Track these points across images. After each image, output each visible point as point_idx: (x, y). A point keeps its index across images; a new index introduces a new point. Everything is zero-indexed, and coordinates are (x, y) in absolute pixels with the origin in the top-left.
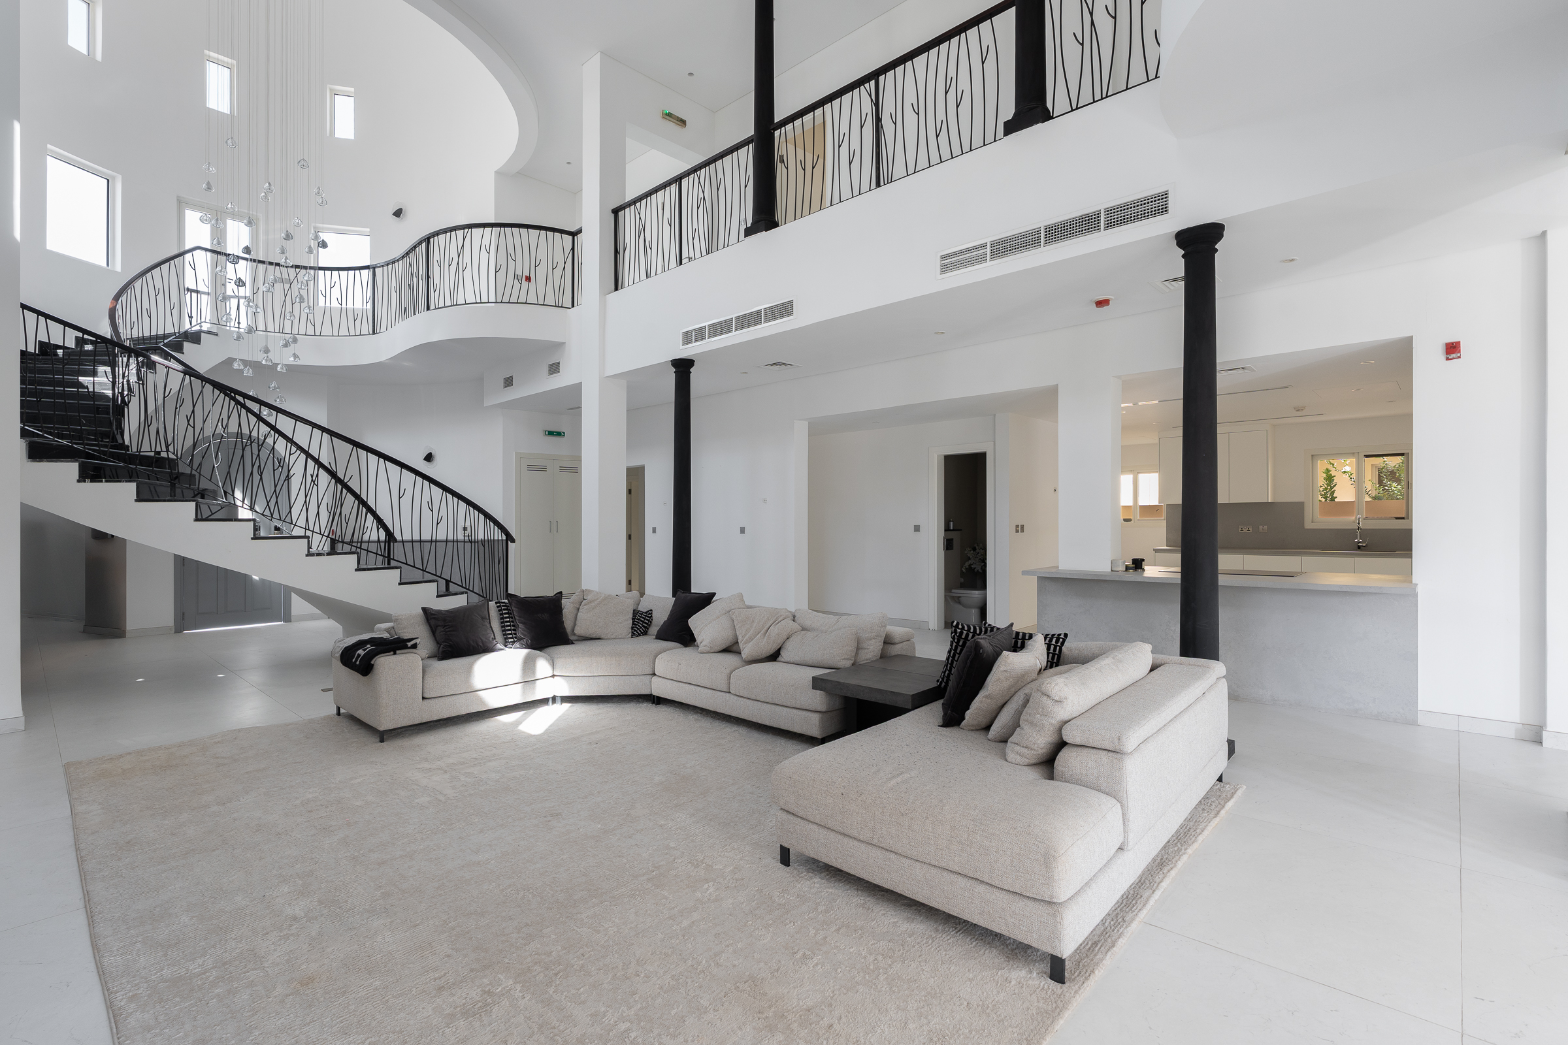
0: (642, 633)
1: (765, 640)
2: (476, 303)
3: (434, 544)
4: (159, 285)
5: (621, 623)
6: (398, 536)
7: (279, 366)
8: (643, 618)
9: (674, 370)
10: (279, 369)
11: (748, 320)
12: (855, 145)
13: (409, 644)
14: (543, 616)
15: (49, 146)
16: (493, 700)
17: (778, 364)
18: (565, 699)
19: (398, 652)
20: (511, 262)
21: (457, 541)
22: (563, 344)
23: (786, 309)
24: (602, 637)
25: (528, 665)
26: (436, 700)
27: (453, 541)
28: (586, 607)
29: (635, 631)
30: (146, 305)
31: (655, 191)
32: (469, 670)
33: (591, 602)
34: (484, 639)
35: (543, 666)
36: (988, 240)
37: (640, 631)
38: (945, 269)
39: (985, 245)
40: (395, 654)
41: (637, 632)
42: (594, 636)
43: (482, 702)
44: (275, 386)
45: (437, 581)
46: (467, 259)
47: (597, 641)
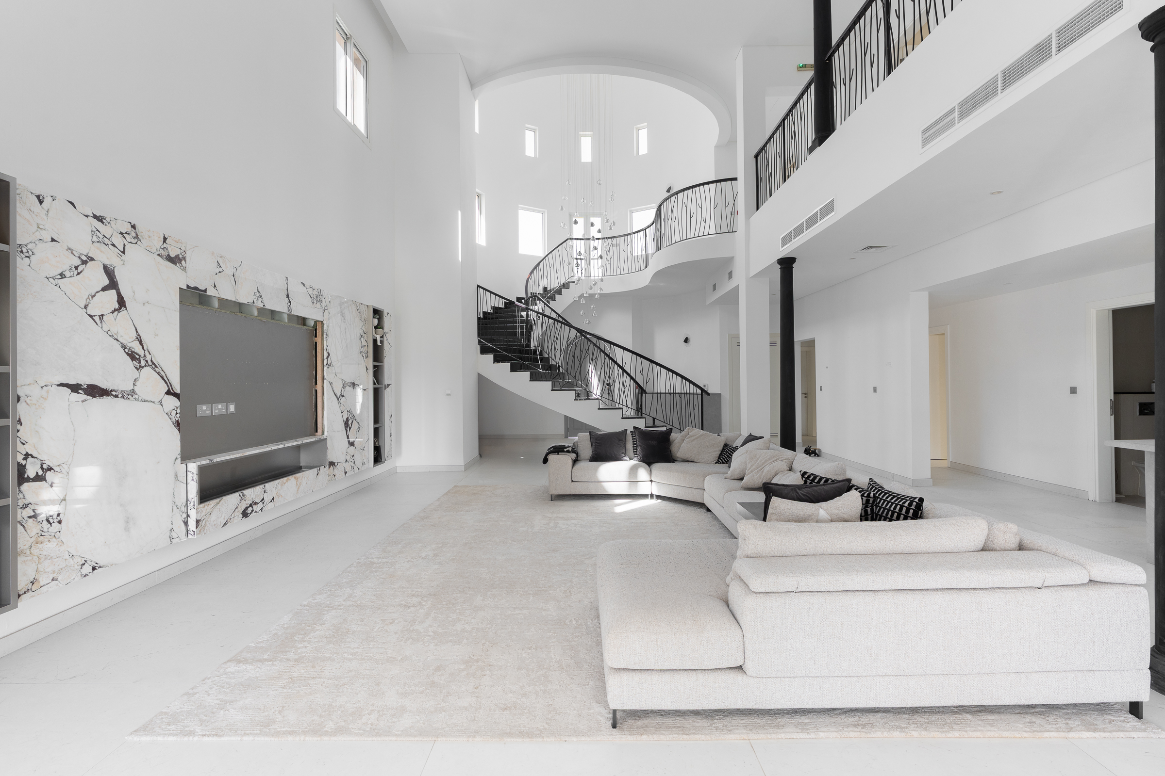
0: (725, 461)
1: (759, 474)
2: (681, 241)
3: (659, 395)
4: (551, 262)
5: (710, 453)
6: (649, 389)
7: (597, 295)
8: (730, 451)
9: (780, 267)
10: (596, 297)
11: (812, 221)
12: (874, 51)
13: (565, 450)
14: (653, 442)
15: (519, 205)
16: (612, 489)
17: (868, 248)
18: (658, 497)
19: (560, 453)
20: (699, 209)
21: (660, 393)
22: (733, 258)
23: (829, 208)
24: (695, 461)
25: (633, 470)
26: (579, 483)
27: (658, 393)
28: (688, 440)
29: (721, 459)
30: (545, 273)
31: (773, 134)
32: (596, 469)
33: (691, 437)
34: (616, 453)
35: (643, 473)
36: (955, 103)
37: (725, 460)
38: (925, 142)
39: (952, 110)
40: (558, 454)
41: (722, 461)
42: (690, 459)
43: (605, 490)
44: (593, 307)
45: (645, 418)
46: (676, 215)
47: (691, 463)
